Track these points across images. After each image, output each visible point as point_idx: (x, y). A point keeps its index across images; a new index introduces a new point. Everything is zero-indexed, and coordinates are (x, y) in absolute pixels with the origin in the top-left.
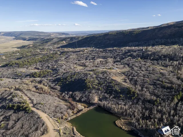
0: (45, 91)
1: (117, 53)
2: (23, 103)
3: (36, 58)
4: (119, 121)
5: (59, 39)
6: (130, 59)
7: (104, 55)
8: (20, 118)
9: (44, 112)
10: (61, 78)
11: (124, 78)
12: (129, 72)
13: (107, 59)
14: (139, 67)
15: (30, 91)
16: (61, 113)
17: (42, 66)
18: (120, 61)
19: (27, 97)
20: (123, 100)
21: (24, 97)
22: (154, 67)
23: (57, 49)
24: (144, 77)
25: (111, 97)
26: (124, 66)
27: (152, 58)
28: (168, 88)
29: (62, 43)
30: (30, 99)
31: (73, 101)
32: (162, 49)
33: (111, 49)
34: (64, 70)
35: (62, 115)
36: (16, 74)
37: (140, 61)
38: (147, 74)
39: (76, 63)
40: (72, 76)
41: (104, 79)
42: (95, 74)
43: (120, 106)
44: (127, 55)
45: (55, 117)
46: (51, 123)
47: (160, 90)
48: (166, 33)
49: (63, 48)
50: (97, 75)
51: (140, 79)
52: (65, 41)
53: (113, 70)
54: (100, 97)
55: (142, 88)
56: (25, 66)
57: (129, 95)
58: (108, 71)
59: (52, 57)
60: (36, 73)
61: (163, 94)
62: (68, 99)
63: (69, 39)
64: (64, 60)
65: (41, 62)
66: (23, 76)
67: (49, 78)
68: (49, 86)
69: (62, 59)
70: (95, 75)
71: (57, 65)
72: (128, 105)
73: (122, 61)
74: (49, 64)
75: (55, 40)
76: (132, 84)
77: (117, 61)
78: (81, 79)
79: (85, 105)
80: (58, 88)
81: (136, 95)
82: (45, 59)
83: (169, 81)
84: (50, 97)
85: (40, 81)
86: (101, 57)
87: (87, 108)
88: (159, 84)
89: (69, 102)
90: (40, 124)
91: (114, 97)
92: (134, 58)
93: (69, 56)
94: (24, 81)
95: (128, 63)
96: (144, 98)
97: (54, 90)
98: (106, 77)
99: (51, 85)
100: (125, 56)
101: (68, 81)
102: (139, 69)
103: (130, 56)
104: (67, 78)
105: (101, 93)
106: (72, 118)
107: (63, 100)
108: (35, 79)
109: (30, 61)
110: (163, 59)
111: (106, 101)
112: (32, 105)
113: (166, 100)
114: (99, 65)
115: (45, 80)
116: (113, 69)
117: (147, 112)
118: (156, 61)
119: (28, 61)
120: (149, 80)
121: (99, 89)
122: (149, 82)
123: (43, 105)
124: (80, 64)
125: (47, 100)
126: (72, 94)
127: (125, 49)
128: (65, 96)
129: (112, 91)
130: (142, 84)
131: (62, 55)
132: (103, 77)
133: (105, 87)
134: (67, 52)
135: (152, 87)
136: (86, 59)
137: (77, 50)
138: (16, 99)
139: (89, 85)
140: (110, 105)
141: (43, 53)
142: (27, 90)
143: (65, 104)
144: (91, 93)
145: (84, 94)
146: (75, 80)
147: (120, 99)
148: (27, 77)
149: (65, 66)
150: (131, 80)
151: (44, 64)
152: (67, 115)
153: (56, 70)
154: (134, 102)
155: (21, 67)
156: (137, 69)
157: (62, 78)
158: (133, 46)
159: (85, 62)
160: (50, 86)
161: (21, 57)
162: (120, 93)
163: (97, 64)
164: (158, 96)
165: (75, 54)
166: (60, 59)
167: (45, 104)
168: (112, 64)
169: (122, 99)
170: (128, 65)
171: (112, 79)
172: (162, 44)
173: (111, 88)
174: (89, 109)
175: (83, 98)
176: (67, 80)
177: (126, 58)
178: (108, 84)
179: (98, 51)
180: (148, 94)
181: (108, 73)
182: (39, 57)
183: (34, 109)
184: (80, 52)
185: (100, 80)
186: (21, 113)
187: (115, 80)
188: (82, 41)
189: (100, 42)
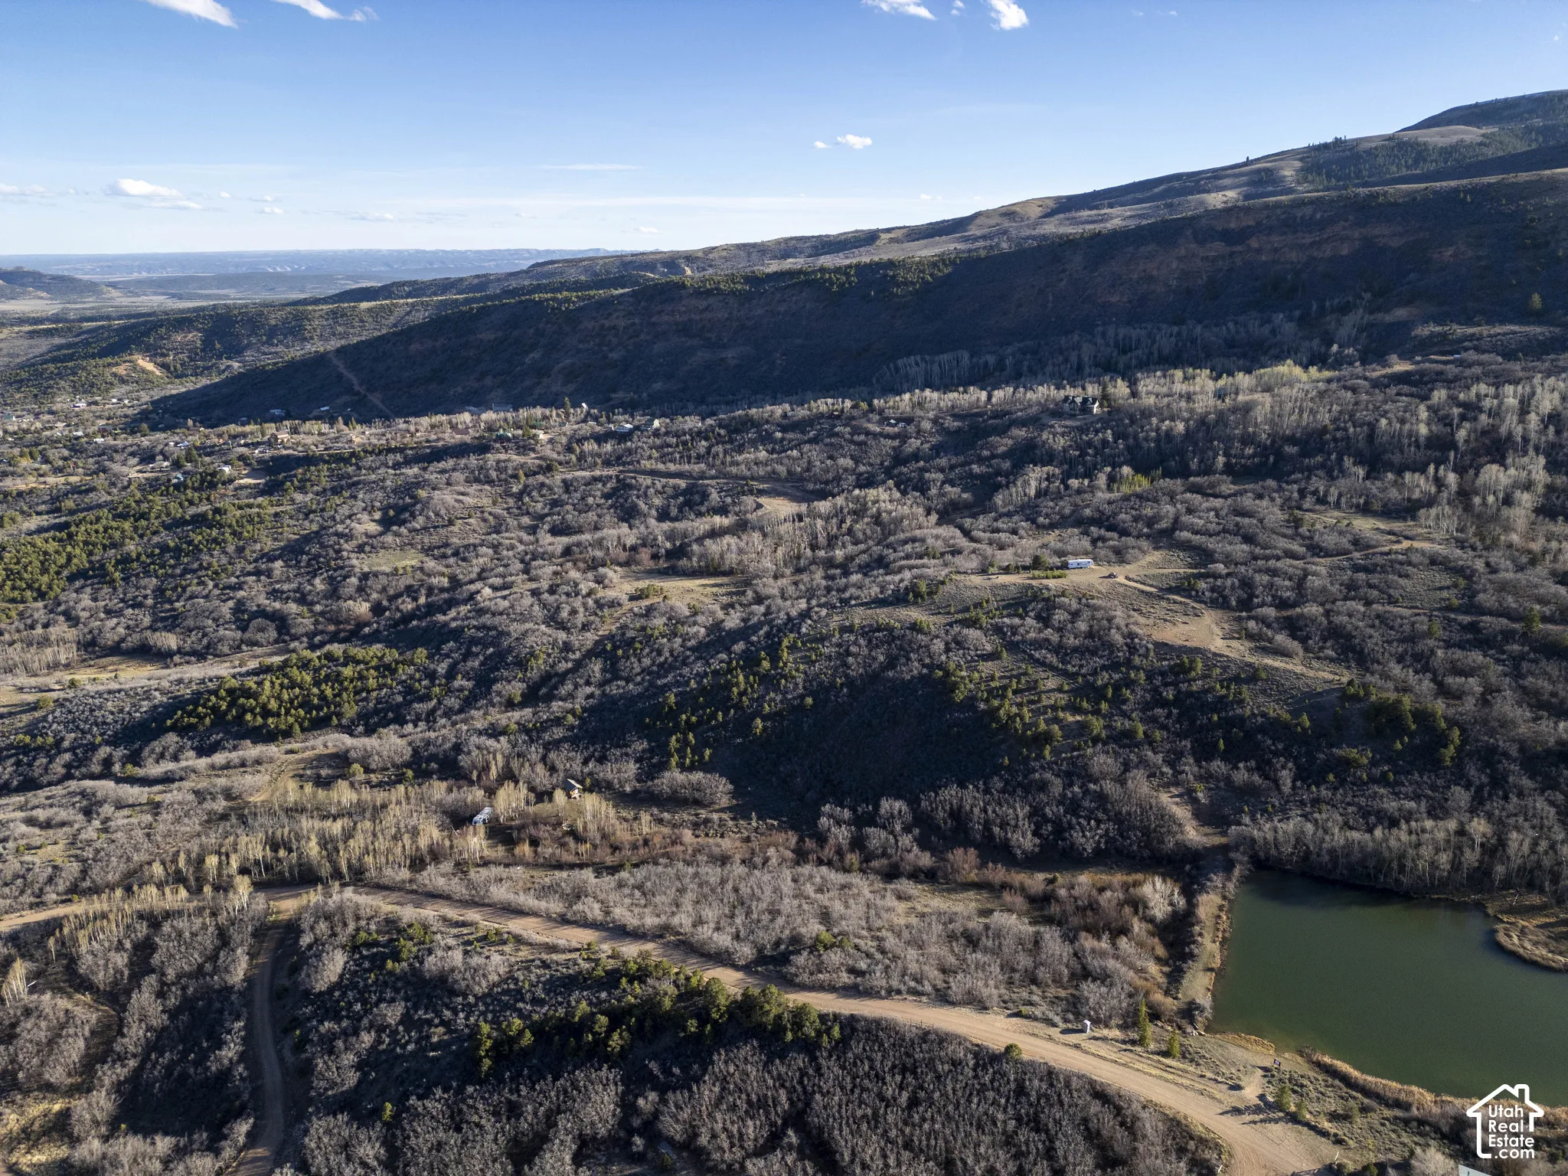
4: (1513, 935)
6: (1049, 478)
7: (780, 469)
9: (953, 1004)
11: (1228, 626)
12: (1215, 576)
15: (459, 866)
20: (1383, 781)
21: (495, 926)
24: (1368, 603)
25: (1286, 776)
29: (121, 370)
30: (617, 932)
31: (1005, 867)
41: (1091, 651)
46: (1145, 1073)
48: (1151, 279)
50: (999, 631)
51: (1349, 614)
52: (152, 352)
54: (1198, 796)
58: (1046, 584)
59: (200, 520)
60: (248, 693)
63: (194, 337)
65: (91, 576)
70: (973, 633)
71: (361, 590)
73: (1002, 503)
74: (239, 587)
76: (1332, 660)
78: (874, 678)
82: (133, 546)
86: (760, 485)
88: (1505, 636)
91: (1301, 778)
92: (1087, 476)
93: (407, 493)
97: (689, 816)
98: (1093, 636)
100: (983, 459)
103: (1031, 461)
107: (904, 875)
112: (731, 973)
116: (1065, 566)
121: (1129, 734)
122: (1435, 629)
124: (634, 560)
126: (924, 815)
128: (874, 843)
129: (1251, 736)
130: (1399, 648)
131: (302, 489)
132: (1071, 641)
133: (1159, 711)
134: (339, 459)
135: (1478, 658)
138: (479, 965)
141: (19, 485)
145: (1041, 797)
147: (1365, 783)
148: (157, 746)
151: (164, 598)
154: (1470, 781)
157: (673, 698)
158: (973, 385)
160: (598, 785)
166: (337, 534)
169: (1373, 780)
170: (1111, 526)
171: (1166, 647)
173: (1214, 710)
177: (1009, 474)
178: (1167, 684)
181: (1068, 603)
183: (823, 1004)
184: (485, 449)
185: (1071, 668)
186: (747, 1070)
187: (1197, 651)
188: (414, 347)
189: (614, 355)
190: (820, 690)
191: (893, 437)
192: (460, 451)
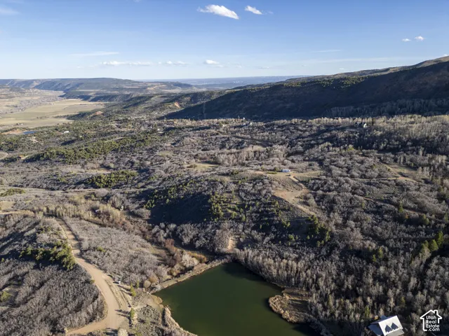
0: (113, 220)
1: (300, 132)
2: (59, 247)
3: (105, 142)
4: (277, 299)
5: (165, 97)
6: (328, 147)
7: (266, 138)
8: (46, 282)
9: (101, 269)
10: (154, 190)
11: (303, 194)
12: (320, 179)
13: (271, 146)
14: (347, 168)
15: (81, 219)
16: (143, 273)
17: (117, 161)
18: (302, 153)
19: (70, 232)
20: (294, 247)
21: (63, 232)
22: (384, 169)
23: (156, 122)
24: (353, 194)
26: (310, 165)
27: (382, 146)
28: (410, 221)
29: (171, 106)
30: (76, 238)
31: (175, 246)
32: (410, 125)
33: (286, 121)
34: (166, 171)
35: (144, 277)
36: (55, 178)
37: (351, 154)
38: (364, 185)
39: (197, 155)
40: (179, 185)
41: (254, 195)
42: (234, 183)
43: (285, 261)
44: (322, 139)
45: (125, 283)
46: (115, 296)
47: (391, 225)
48: (426, 84)
49: (171, 120)
50: (240, 186)
51: (342, 197)
52: (179, 102)
53: (279, 175)
54: (241, 239)
55: (345, 219)
56: (78, 161)
57: (311, 237)
58: (268, 175)
59: (143, 141)
61: (395, 237)
62: (163, 240)
63: (188, 98)
64: (169, 148)
65: (115, 150)
66: (71, 184)
67: (128, 190)
68: (124, 209)
69: (166, 144)
70: (233, 186)
71: (152, 159)
72: (304, 259)
73: (307, 153)
74: (134, 156)
75: (155, 100)
76: (322, 209)
77: (296, 153)
79: (203, 257)
80: (146, 213)
81: (327, 237)
82: (127, 145)
83: (416, 203)
84: (123, 235)
85: (106, 196)
86: (258, 142)
87: (204, 264)
88: (388, 212)
89: (166, 249)
90: (88, 295)
91: (272, 241)
92: (338, 146)
93: (183, 137)
94: (70, 194)
95: (320, 158)
96: (347, 246)
97: (136, 219)
98: (260, 191)
99: (130, 207)
100: (318, 139)
101: (170, 199)
102: (345, 174)
103: (328, 141)
104: (168, 190)
105: (243, 230)
106: (166, 285)
107: (152, 242)
108: (97, 191)
109: (92, 150)
110: (410, 148)
111: (253, 248)
112: (78, 251)
113: (401, 252)
114: (250, 161)
115: (117, 194)
116: (282, 171)
117: (351, 278)
118: (393, 154)
119: (86, 149)
120: (365, 201)
121: (240, 219)
122: (364, 205)
123: (102, 253)
124: (205, 159)
125: (114, 242)
126: (176, 229)
127: (319, 122)
128: (158, 234)
129: (271, 226)
130: (346, 209)
131: (168, 135)
132: (253, 191)
133: (254, 214)
134: (180, 129)
135: (370, 217)
136: (223, 147)
137: (202, 124)
138: (44, 237)
139: (217, 208)
140: (261, 258)
141: (123, 130)
142: (73, 216)
143: (155, 252)
144: (219, 229)
145: (203, 231)
146: (185, 195)
147: (288, 246)
148: (79, 186)
149: (168, 162)
150: (320, 200)
151: (122, 157)
152: (156, 278)
153: (147, 170)
154: (320, 253)
155: (70, 162)
156: (340, 172)
157: (156, 191)
158: (341, 117)
159: (219, 154)
160: (126, 209)
161: (73, 138)
162: (290, 230)
163: (247, 160)
164: (381, 241)
165: (197, 134)
166: (161, 146)
167: (108, 251)
168: (282, 159)
170: (321, 162)
171: (274, 197)
172: (413, 112)
173: (268, 217)
174: (209, 266)
175: (198, 238)
176: (167, 196)
177: (318, 144)
178: (264, 207)
179: (253, 127)
180: (357, 234)
181: (266, 181)
182: (114, 139)
183: (80, 262)
184: (209, 128)
185: (245, 199)
186: (50, 270)
187: (282, 199)
188: (219, 102)
189: (259, 105)
190: (187, 194)
191: (301, 131)
192: (204, 128)
